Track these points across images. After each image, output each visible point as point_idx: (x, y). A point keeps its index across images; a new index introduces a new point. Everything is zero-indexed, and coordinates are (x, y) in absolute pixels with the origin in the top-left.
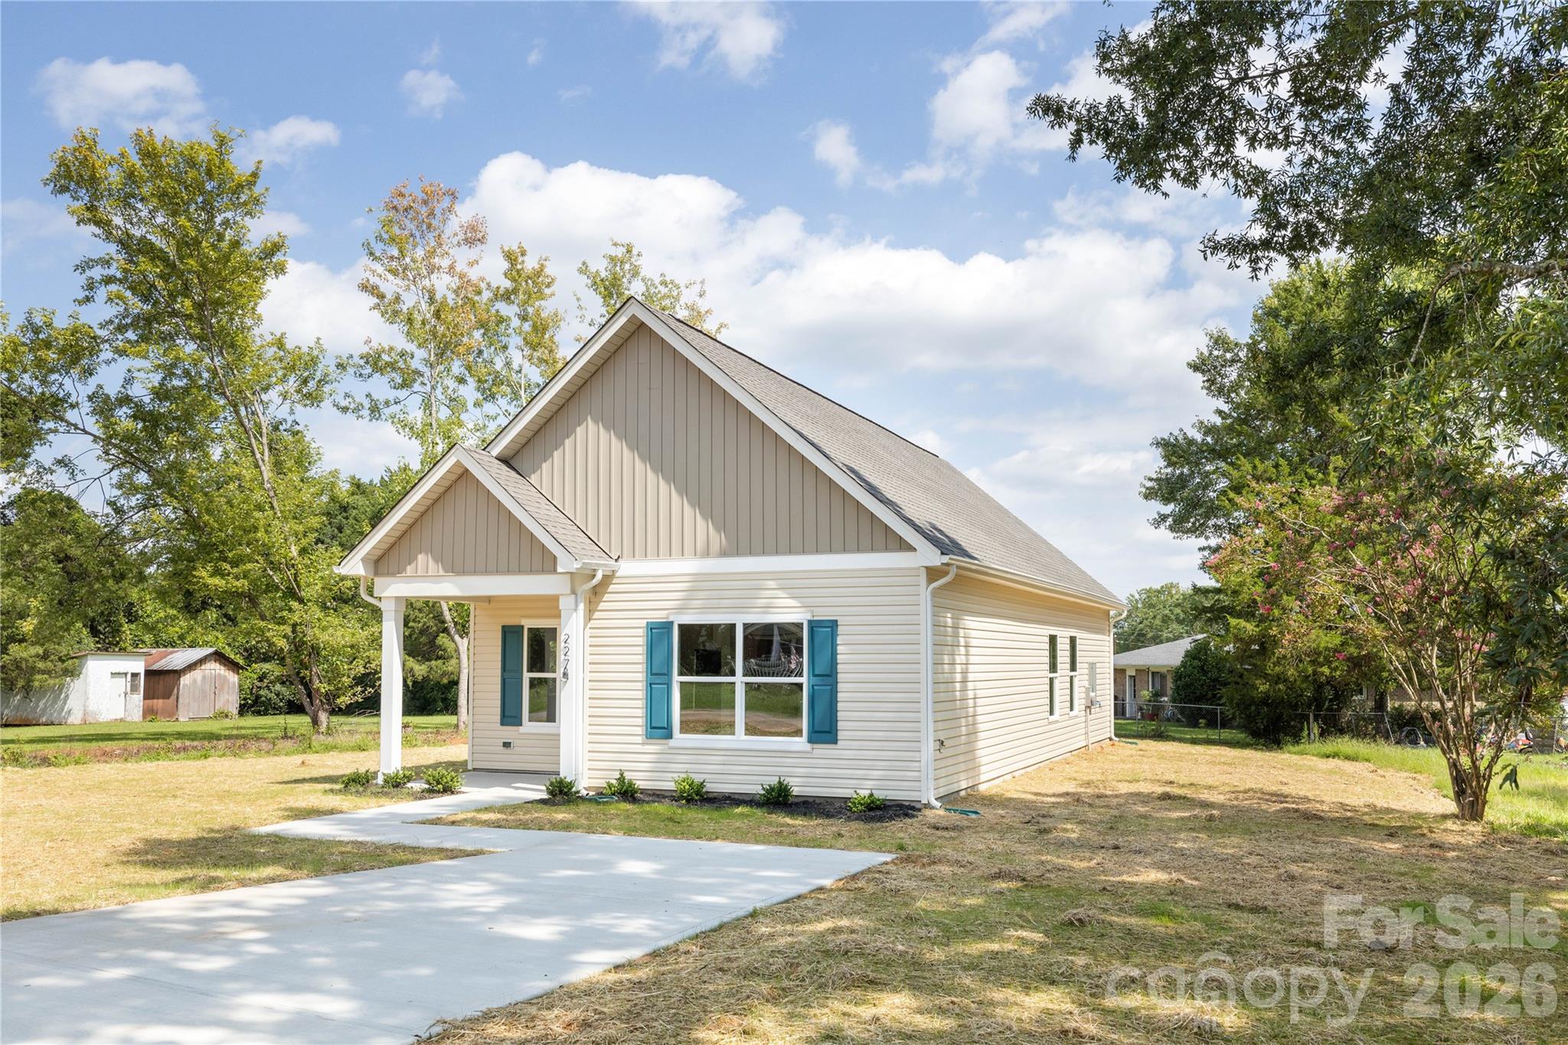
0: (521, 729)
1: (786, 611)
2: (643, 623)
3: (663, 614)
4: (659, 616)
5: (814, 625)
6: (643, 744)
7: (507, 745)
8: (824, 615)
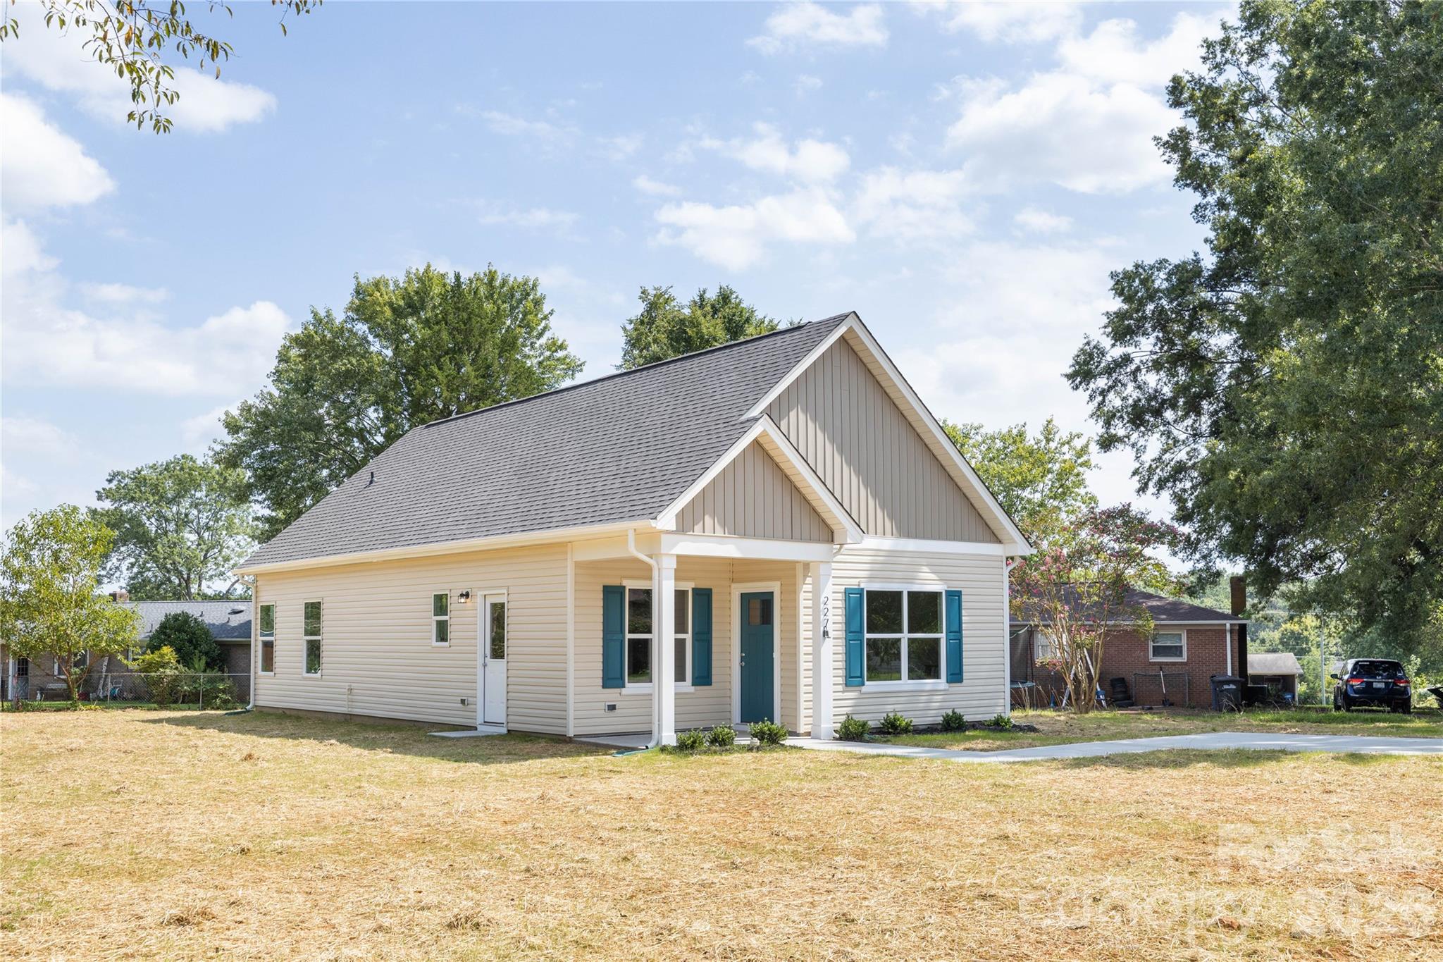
0: (624, 691)
1: (930, 583)
2: (842, 589)
3: (855, 582)
4: (853, 583)
5: (950, 594)
6: (843, 692)
7: (612, 708)
8: (955, 587)
